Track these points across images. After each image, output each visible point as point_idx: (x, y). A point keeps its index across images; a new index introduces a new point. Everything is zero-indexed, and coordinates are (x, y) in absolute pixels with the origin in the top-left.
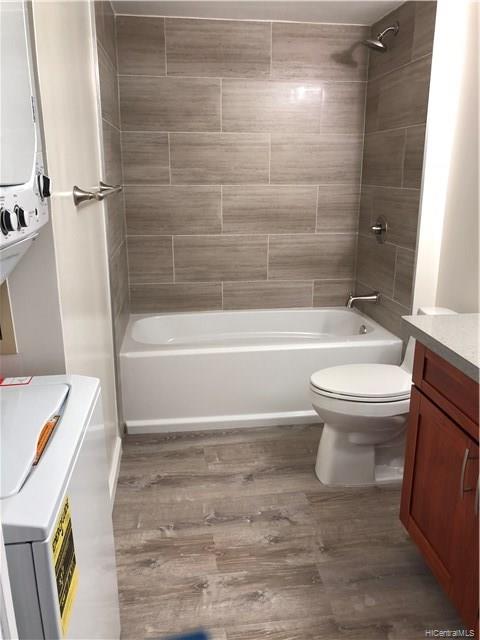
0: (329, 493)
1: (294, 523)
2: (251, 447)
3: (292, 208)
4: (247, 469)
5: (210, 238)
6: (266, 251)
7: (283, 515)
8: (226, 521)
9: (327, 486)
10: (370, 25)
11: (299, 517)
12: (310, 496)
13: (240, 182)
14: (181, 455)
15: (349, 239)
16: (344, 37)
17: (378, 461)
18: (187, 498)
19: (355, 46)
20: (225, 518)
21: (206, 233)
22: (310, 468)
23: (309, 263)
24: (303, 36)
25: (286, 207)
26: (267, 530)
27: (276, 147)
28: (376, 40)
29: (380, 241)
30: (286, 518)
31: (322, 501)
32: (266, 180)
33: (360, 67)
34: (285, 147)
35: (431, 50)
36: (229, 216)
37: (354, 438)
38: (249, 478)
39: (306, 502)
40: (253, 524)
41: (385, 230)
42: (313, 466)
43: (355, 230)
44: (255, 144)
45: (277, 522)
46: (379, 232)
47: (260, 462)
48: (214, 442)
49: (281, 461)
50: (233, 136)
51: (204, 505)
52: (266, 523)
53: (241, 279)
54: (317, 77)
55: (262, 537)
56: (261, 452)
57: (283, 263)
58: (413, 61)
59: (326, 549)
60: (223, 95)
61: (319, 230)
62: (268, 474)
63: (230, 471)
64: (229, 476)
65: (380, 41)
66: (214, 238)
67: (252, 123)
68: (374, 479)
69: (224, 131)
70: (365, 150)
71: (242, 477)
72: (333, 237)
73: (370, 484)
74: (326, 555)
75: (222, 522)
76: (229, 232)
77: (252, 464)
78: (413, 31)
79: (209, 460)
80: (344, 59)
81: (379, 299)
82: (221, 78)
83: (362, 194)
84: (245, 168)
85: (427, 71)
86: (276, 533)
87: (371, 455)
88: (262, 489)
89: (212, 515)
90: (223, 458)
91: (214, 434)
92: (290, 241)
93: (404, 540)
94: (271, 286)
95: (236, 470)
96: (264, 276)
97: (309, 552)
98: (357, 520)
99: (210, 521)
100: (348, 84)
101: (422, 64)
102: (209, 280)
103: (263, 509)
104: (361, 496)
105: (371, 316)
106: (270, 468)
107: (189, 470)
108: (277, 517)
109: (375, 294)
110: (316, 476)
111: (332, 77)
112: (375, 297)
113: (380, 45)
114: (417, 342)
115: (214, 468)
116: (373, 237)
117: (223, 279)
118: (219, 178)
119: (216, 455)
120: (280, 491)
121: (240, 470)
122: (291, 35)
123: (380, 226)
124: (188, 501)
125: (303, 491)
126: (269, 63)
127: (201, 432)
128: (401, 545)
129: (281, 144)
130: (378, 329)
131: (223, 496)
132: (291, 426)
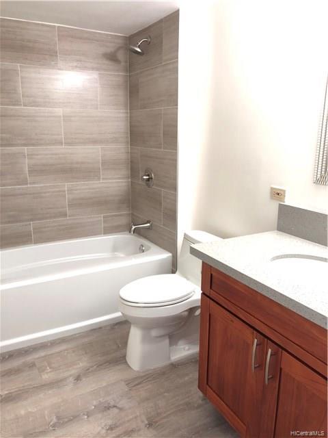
0: (142, 377)
1: (121, 409)
2: (74, 352)
3: (82, 163)
4: (74, 371)
5: (19, 189)
6: (65, 196)
7: (112, 403)
8: (66, 422)
9: (138, 372)
10: (127, 36)
11: (123, 403)
12: (128, 382)
13: (41, 145)
14: (17, 371)
15: (124, 184)
16: (111, 42)
17: (171, 344)
18: (30, 410)
19: (119, 49)
20: (66, 420)
21: (15, 185)
22: (122, 360)
23: (98, 203)
24: (81, 38)
25: (77, 163)
26: (102, 421)
27: (67, 118)
28: (136, 47)
29: (149, 186)
30: (115, 406)
31: (137, 385)
32: (61, 143)
33: (123, 64)
34: (73, 119)
35: (177, 58)
36: (34, 171)
37: (154, 333)
38: (78, 378)
39: (126, 389)
40: (90, 419)
41: (152, 178)
42: (124, 357)
43: (128, 178)
44: (50, 116)
45: (109, 411)
46: (148, 180)
47: (83, 363)
48: (42, 353)
49: (99, 358)
50: (31, 110)
51: (46, 412)
52: (100, 416)
53: (46, 218)
54: (93, 69)
55: (100, 428)
56: (83, 354)
57: (79, 204)
58: (163, 63)
59: (150, 425)
60: (22, 78)
61: (103, 179)
62: (92, 371)
63: (62, 375)
64: (61, 381)
65: (139, 47)
66: (23, 189)
67: (47, 100)
68: (170, 358)
69: (24, 106)
70: (130, 123)
71: (71, 379)
72: (114, 183)
73: (167, 363)
74: (151, 430)
75: (64, 423)
76: (34, 183)
77: (78, 366)
78: (162, 43)
79: (42, 370)
80: (112, 57)
81: (151, 225)
82: (18, 65)
83: (131, 153)
84: (44, 134)
85: (175, 71)
86: (110, 422)
87: (167, 341)
88: (89, 386)
89: (55, 420)
90: (53, 365)
91: (41, 347)
92: (83, 187)
93: (200, 402)
94: (70, 222)
95: (66, 374)
96: (65, 215)
97: (139, 430)
98: (166, 394)
99: (54, 426)
100: (116, 76)
101: (171, 66)
102: (20, 221)
103: (95, 403)
104: (164, 373)
105: (146, 237)
106: (92, 367)
107: (26, 384)
108: (108, 408)
109: (148, 222)
110: (128, 365)
111: (105, 70)
112: (149, 225)
113: (139, 50)
114: (203, 263)
115: (47, 376)
116: (144, 183)
117: (32, 220)
118: (23, 142)
119: (46, 364)
120: (104, 384)
121: (69, 373)
122: (72, 37)
123: (148, 175)
124: (30, 412)
125: (122, 380)
126: (57, 56)
127: (30, 347)
128: (199, 406)
129: (71, 117)
130: (154, 248)
131: (60, 400)
132: (100, 328)
